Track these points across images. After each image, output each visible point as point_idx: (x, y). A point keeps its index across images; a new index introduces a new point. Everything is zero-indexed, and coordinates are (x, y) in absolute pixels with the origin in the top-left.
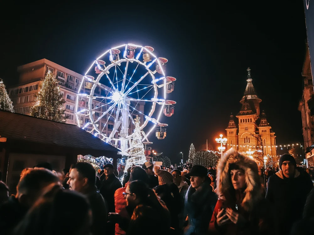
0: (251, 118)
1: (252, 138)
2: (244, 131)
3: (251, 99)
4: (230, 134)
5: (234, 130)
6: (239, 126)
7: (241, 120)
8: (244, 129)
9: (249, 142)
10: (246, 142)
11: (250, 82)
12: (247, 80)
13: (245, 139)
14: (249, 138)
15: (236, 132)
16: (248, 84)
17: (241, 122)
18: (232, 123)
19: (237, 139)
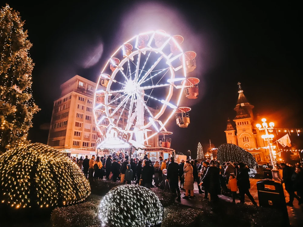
0: (247, 121)
1: (250, 138)
2: (242, 132)
3: (244, 106)
4: (229, 135)
5: (233, 132)
6: (237, 128)
7: (238, 123)
8: (242, 131)
9: (248, 141)
10: (245, 141)
11: (242, 93)
12: (239, 92)
13: (243, 138)
14: (248, 138)
15: (234, 133)
16: (240, 94)
17: (238, 124)
18: (229, 126)
19: (236, 139)
